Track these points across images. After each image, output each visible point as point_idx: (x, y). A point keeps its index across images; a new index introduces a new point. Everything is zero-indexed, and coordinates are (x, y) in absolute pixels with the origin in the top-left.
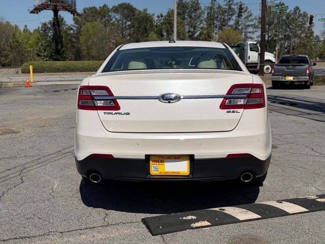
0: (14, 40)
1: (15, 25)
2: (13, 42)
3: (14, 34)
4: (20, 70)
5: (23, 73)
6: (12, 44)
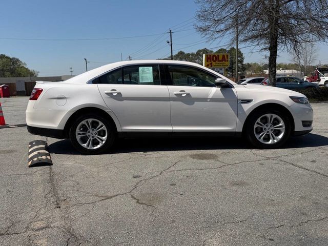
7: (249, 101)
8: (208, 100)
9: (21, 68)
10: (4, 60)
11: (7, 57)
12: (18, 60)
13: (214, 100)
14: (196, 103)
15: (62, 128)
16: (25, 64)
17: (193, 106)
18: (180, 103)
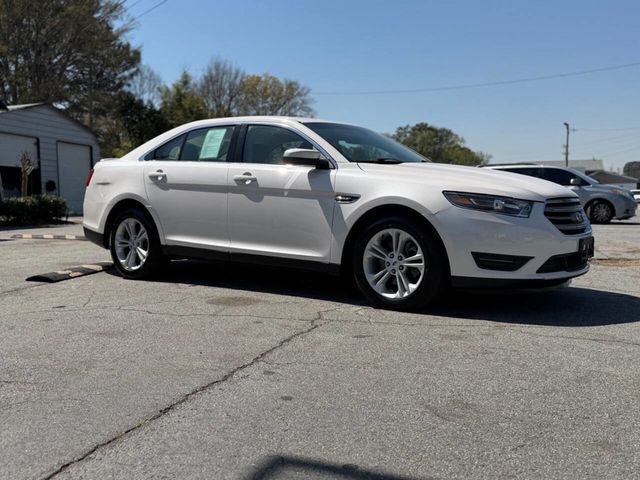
7: (353, 198)
8: (286, 193)
9: (454, 148)
10: (425, 134)
11: (431, 129)
12: (449, 133)
13: (295, 193)
14: (266, 197)
15: (102, 232)
16: (463, 141)
17: (261, 203)
18: (242, 197)
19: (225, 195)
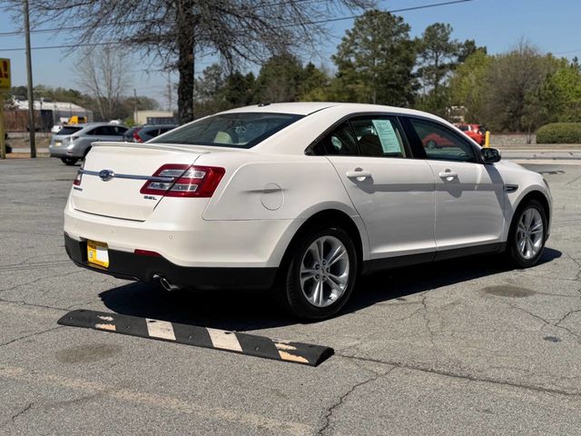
0: (548, 86)
1: (563, 59)
2: (545, 89)
3: (549, 76)
4: (534, 138)
5: (538, 143)
6: (543, 92)
7: (514, 188)
14: (463, 192)
15: (277, 265)
17: (461, 198)
18: (445, 194)
19: (434, 193)
